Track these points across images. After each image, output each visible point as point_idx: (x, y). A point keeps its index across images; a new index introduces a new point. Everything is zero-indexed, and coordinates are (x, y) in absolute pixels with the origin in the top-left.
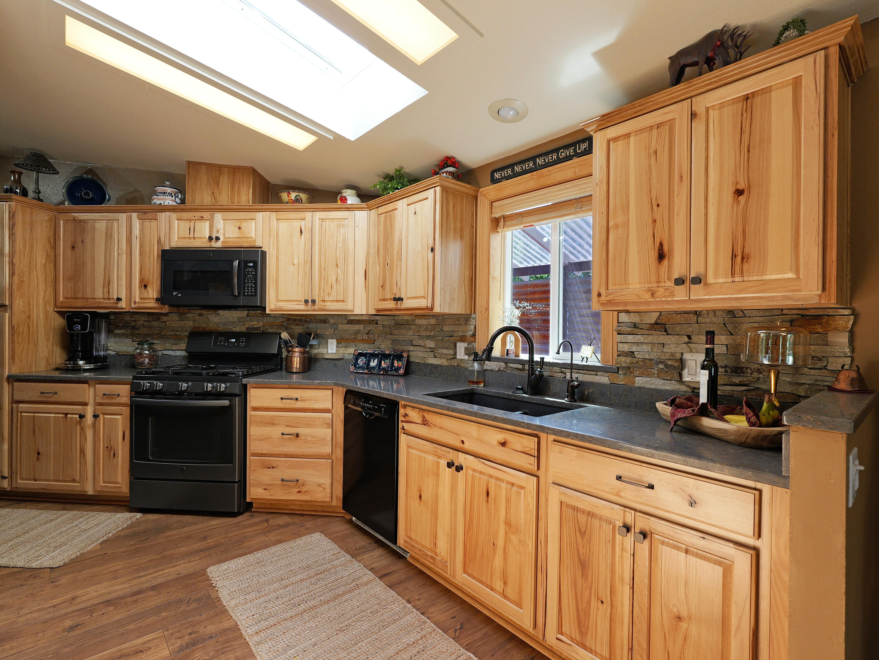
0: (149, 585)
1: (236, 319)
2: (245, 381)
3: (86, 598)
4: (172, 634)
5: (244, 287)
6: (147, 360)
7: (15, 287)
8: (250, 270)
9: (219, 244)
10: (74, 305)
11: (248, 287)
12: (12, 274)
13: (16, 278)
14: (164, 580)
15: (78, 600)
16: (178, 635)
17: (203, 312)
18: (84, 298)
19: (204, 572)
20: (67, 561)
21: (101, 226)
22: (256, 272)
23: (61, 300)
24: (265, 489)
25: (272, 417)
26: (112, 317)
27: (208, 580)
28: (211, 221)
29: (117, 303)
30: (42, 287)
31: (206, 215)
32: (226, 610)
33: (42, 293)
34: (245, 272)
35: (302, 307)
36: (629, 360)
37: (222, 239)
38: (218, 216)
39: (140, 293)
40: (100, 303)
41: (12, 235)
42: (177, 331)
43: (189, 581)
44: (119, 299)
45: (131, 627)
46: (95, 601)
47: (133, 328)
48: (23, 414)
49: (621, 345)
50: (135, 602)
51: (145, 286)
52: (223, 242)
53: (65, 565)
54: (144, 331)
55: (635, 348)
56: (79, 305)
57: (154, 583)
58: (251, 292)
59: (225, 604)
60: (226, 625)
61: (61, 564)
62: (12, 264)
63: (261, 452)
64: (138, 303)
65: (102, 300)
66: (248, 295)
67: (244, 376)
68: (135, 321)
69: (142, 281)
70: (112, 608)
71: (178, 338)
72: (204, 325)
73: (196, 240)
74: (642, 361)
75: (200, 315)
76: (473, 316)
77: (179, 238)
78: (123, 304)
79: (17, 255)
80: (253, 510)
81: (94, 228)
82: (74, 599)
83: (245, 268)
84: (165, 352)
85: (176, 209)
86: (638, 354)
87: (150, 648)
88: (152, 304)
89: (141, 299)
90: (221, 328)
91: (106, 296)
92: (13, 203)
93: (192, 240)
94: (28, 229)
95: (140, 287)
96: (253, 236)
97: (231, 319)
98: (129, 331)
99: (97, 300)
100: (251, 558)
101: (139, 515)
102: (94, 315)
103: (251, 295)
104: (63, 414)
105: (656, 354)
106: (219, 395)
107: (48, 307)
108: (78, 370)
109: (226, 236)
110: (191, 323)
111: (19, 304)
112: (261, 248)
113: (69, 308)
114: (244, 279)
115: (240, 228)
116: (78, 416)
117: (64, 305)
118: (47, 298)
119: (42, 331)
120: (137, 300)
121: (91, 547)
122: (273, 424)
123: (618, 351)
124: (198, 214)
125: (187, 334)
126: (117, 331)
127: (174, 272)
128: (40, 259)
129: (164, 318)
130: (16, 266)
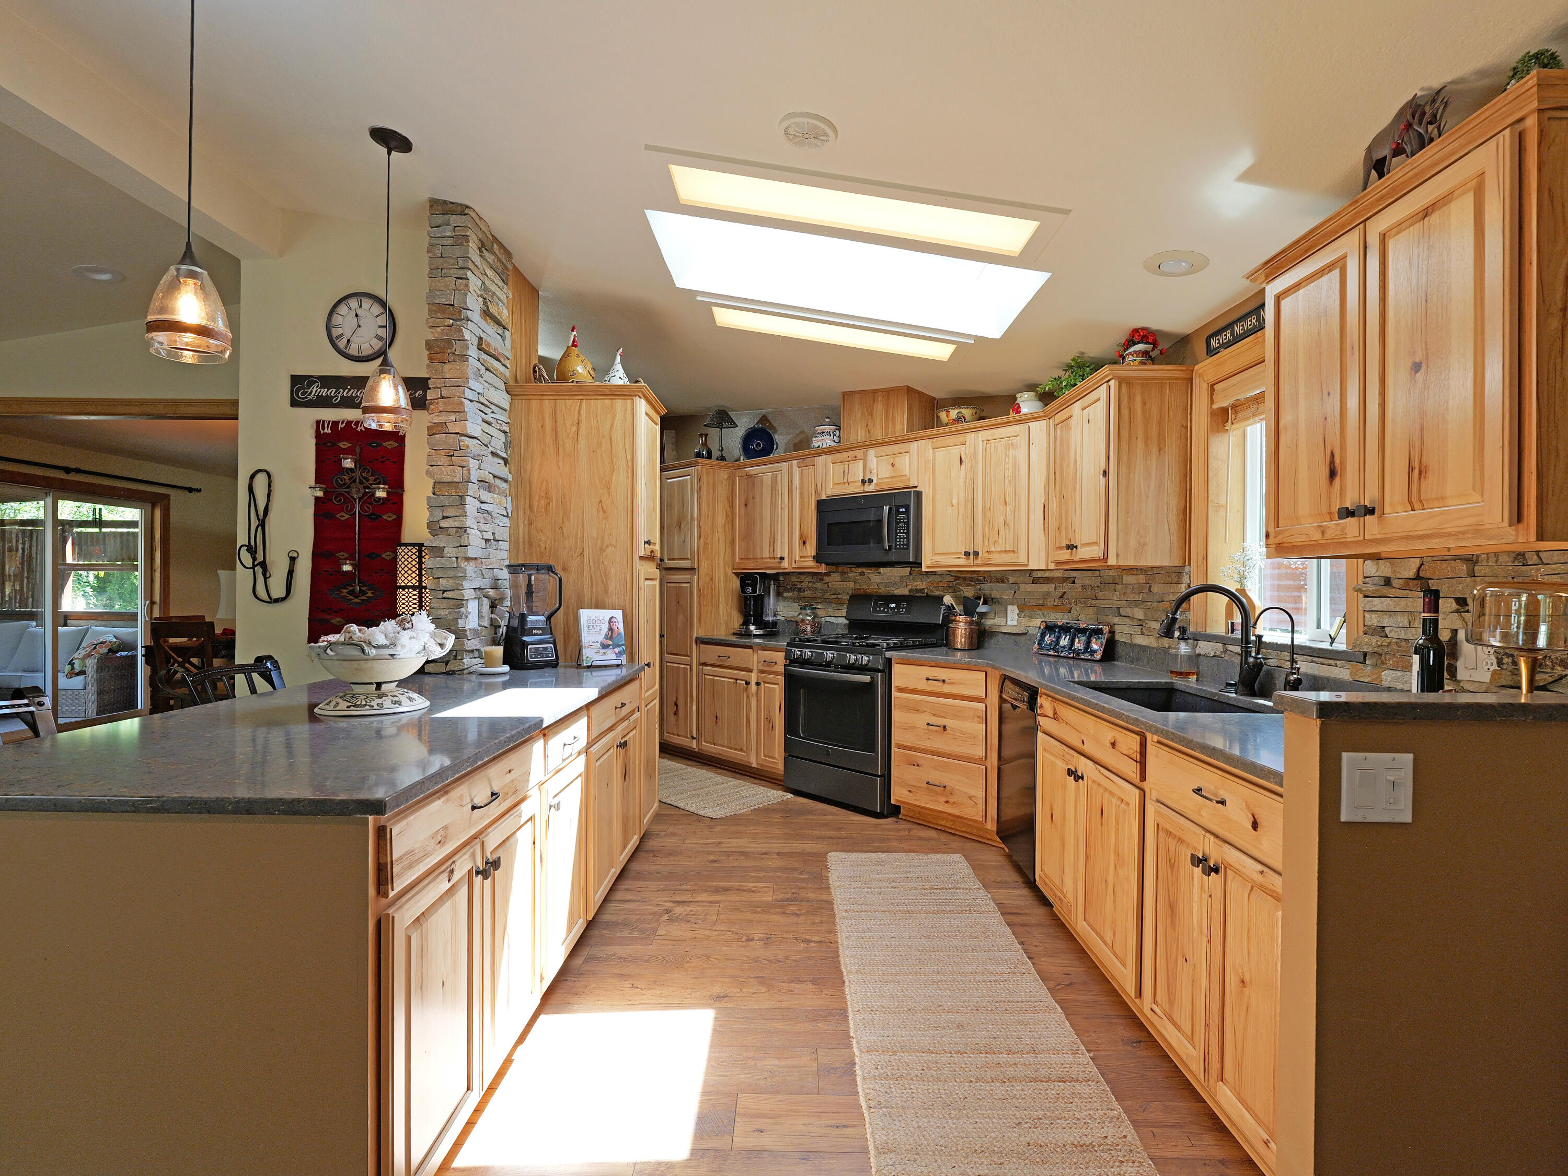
1: (899, 579)
2: (889, 655)
5: (896, 538)
6: (808, 627)
7: (701, 550)
8: (902, 516)
9: (870, 488)
10: (747, 566)
11: (900, 538)
12: (699, 537)
13: (702, 540)
18: (754, 559)
20: (723, 816)
21: (768, 479)
22: (908, 518)
23: (737, 561)
24: (911, 792)
25: (917, 701)
26: (781, 578)
28: (864, 460)
29: (781, 563)
30: (722, 549)
31: (860, 454)
33: (722, 554)
34: (896, 519)
35: (963, 561)
36: (1374, 640)
37: (874, 482)
38: (871, 454)
39: (800, 550)
40: (767, 563)
41: (699, 498)
42: (837, 593)
43: (810, 858)
44: (782, 559)
47: (798, 590)
48: (707, 678)
49: (1367, 615)
51: (804, 543)
52: (876, 485)
54: (807, 594)
55: (1386, 620)
56: (752, 566)
58: (903, 545)
62: (699, 527)
63: (904, 743)
64: (799, 562)
65: (769, 560)
66: (900, 548)
67: (889, 649)
68: (800, 582)
69: (801, 536)
71: (837, 602)
72: (865, 587)
73: (850, 485)
74: (1397, 643)
75: (861, 574)
76: (1187, 569)
77: (834, 485)
78: (785, 564)
79: (703, 518)
81: (762, 482)
83: (897, 516)
84: (826, 619)
85: (831, 451)
86: (1391, 631)
88: (810, 563)
89: (801, 557)
90: (882, 590)
91: (772, 556)
92: (700, 467)
93: (847, 486)
94: (711, 491)
95: (800, 544)
96: (908, 473)
97: (892, 579)
98: (793, 594)
99: (766, 560)
101: (789, 795)
103: (903, 549)
104: (734, 679)
105: (1416, 631)
106: (863, 669)
107: (727, 568)
108: (748, 635)
109: (879, 477)
110: (850, 584)
111: (704, 567)
112: (916, 487)
113: (744, 569)
114: (896, 530)
115: (893, 465)
116: (745, 682)
117: (741, 566)
118: (726, 559)
119: (720, 593)
120: (797, 559)
122: (919, 711)
123: (1365, 626)
124: (852, 454)
125: (847, 597)
126: (784, 594)
127: (828, 525)
128: (721, 520)
129: (826, 579)
130: (702, 529)
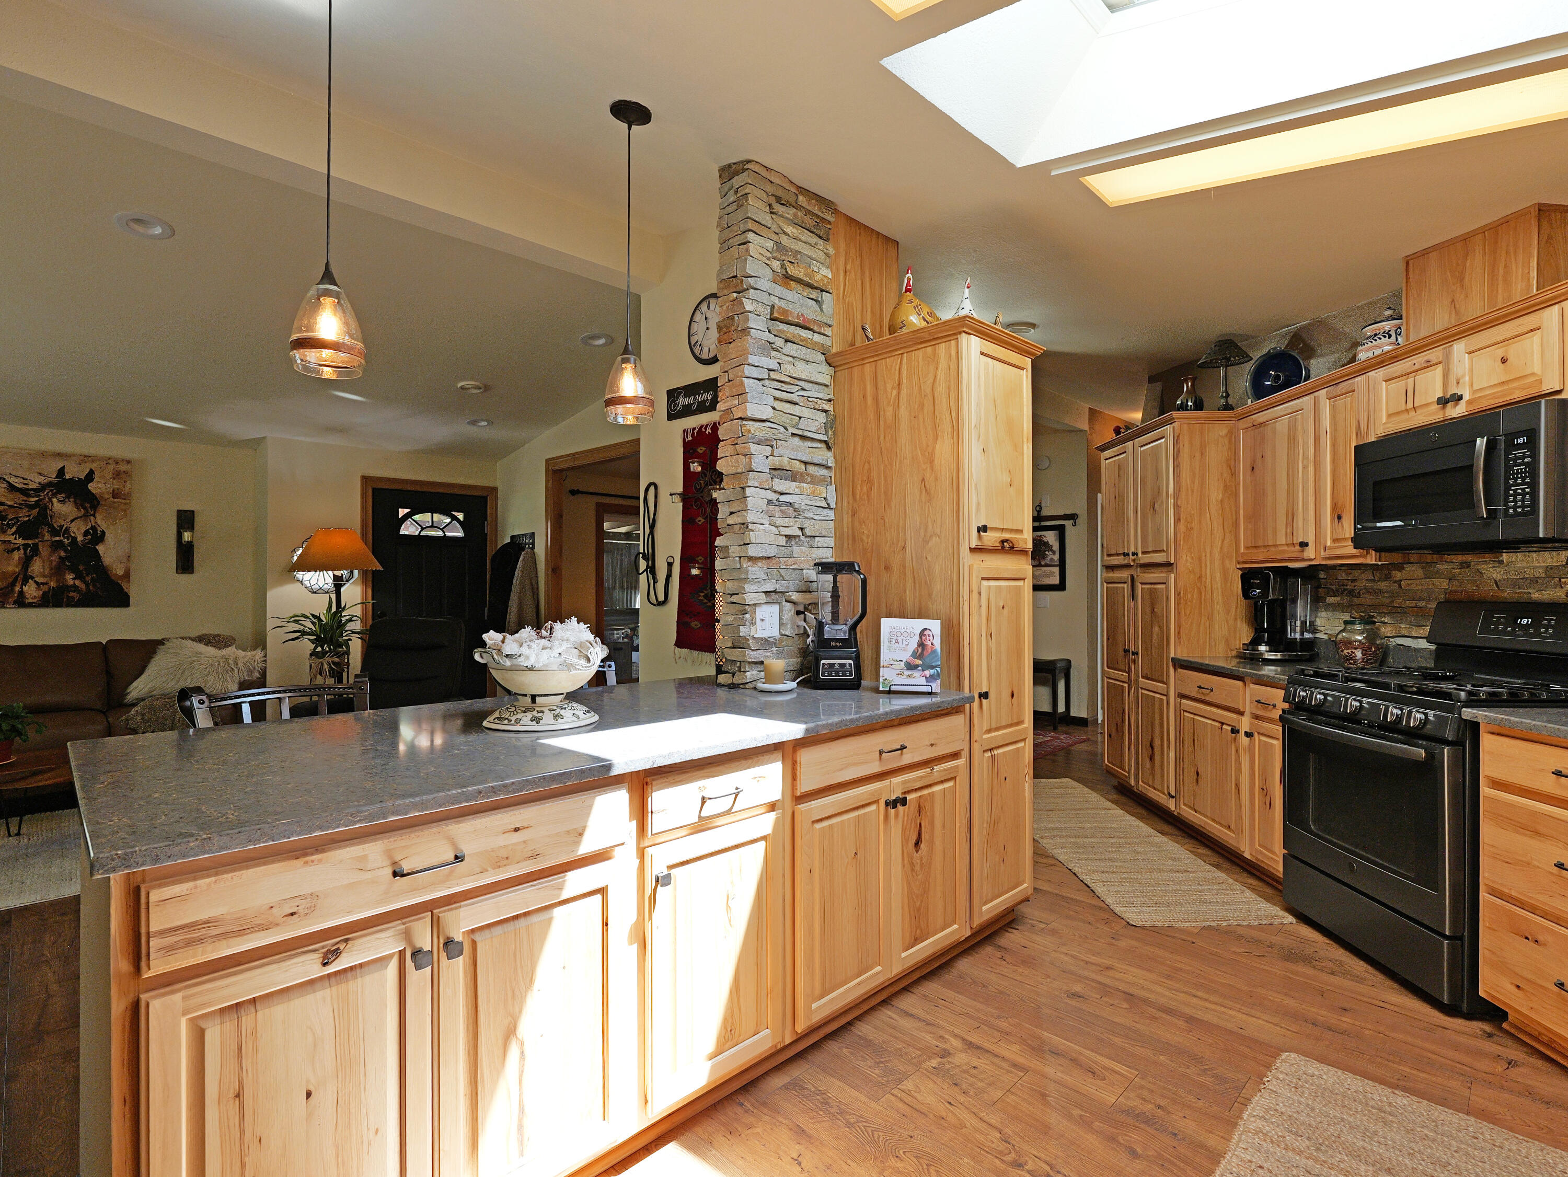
0: (1188, 1011)
1: (1540, 573)
2: (1468, 713)
3: (1119, 975)
4: (1142, 1087)
5: (1507, 496)
6: (1359, 654)
7: (1181, 538)
8: (1519, 453)
9: (1457, 411)
10: (1255, 558)
11: (1515, 494)
12: (1177, 520)
13: (1182, 526)
14: (1215, 1020)
15: (1111, 973)
16: (1145, 1093)
17: (1469, 558)
18: (1264, 546)
19: (1275, 1052)
20: (1148, 924)
21: (1282, 426)
22: (1535, 456)
23: (1242, 550)
24: (1518, 987)
25: (1534, 814)
26: (1322, 575)
27: (1268, 1067)
28: (1446, 363)
29: (1303, 551)
30: (1218, 534)
31: (1434, 355)
32: (1235, 1125)
33: (1218, 543)
34: (1507, 460)
37: (1466, 397)
38: (1459, 348)
39: (1333, 530)
40: (1284, 552)
41: (1177, 467)
42: (1421, 599)
43: (1242, 1048)
44: (1304, 545)
45: (1118, 1041)
46: (1122, 987)
47: (1351, 593)
48: (1186, 714)
50: (1154, 1018)
51: (1339, 518)
52: (1469, 402)
53: (1143, 928)
54: (1366, 599)
56: (1262, 558)
57: (1199, 1015)
58: (1523, 507)
59: (1245, 1117)
60: (1212, 1141)
61: (1140, 924)
62: (1176, 506)
63: (1507, 891)
64: (1330, 548)
65: (1286, 548)
66: (1516, 514)
67: (1469, 704)
68: (1353, 581)
69: (1335, 507)
70: (1125, 1005)
71: (1420, 613)
72: (1470, 587)
73: (1419, 412)
75: (1465, 565)
77: (1389, 416)
78: (1310, 552)
79: (1183, 492)
80: (1505, 1025)
81: (1274, 432)
82: (1108, 968)
83: (1507, 453)
84: (1400, 641)
85: (1383, 362)
87: (1104, 1079)
88: (1350, 549)
89: (1334, 541)
90: (1507, 594)
91: (1290, 542)
92: (1175, 424)
93: (1412, 413)
94: (1198, 455)
95: (1333, 519)
96: (1537, 369)
97: (1529, 573)
98: (1346, 599)
99: (1281, 548)
100: (1380, 1094)
101: (1289, 919)
102: (1284, 573)
103: (1523, 514)
104: (1220, 722)
106: (1413, 735)
107: (1227, 562)
108: (1255, 659)
109: (1475, 388)
110: (1444, 583)
111: (1185, 562)
112: (1559, 392)
113: (1252, 562)
114: (1507, 479)
115: (1504, 361)
116: (1229, 728)
117: (1248, 558)
118: (1225, 550)
119: (1218, 598)
120: (1329, 544)
121: (1188, 924)
122: (1537, 833)
124: (1419, 360)
125: (1433, 605)
126: (1330, 600)
127: (1375, 483)
128: (1215, 494)
129: (1398, 575)
130: (1182, 509)
